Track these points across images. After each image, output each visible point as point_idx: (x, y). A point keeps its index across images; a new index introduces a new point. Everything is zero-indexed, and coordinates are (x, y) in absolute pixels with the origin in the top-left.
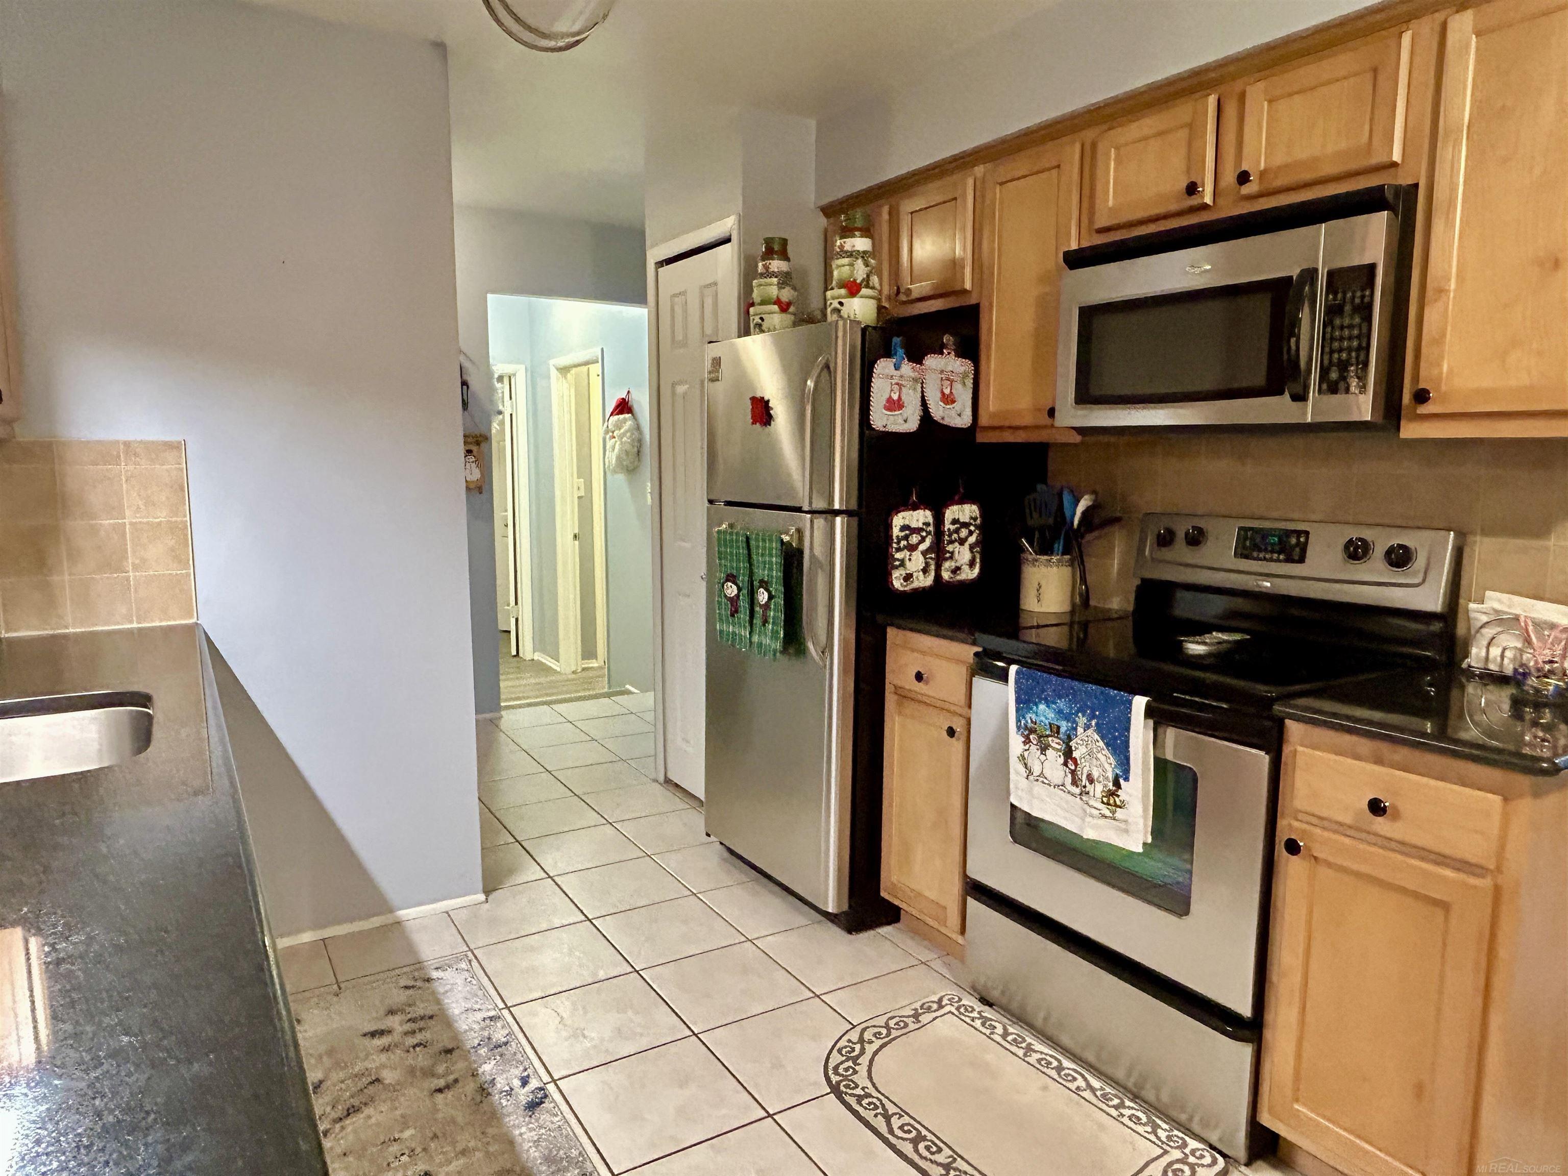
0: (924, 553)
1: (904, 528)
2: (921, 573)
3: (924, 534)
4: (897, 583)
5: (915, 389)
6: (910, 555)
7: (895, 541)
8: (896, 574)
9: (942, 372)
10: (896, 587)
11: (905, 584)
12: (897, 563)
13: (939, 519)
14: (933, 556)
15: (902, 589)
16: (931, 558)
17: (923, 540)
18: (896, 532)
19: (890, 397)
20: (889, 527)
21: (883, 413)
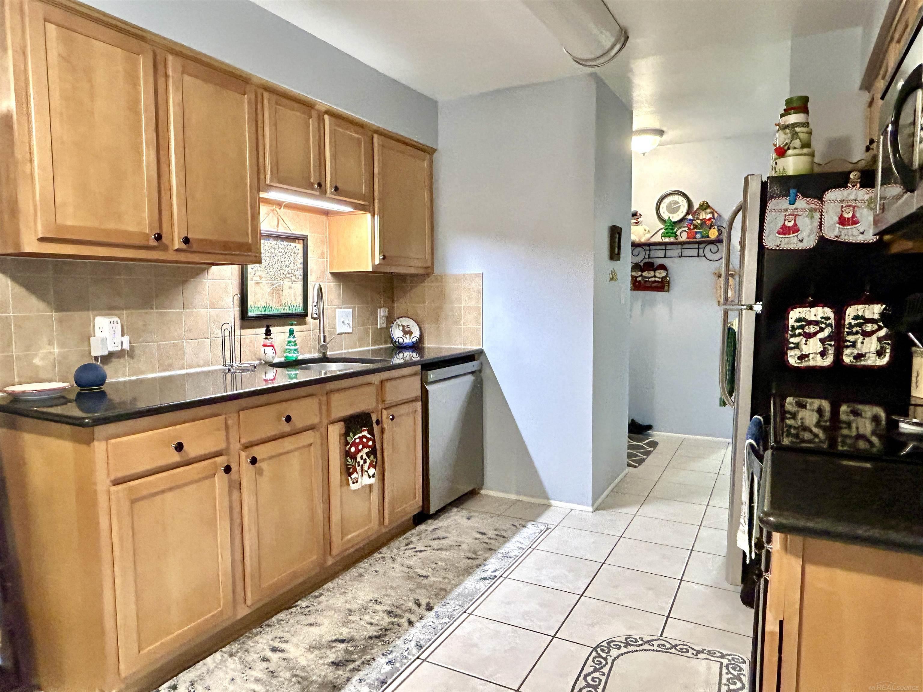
0: (822, 341)
1: (798, 320)
2: (819, 355)
3: (823, 326)
4: (792, 359)
5: (812, 217)
6: (806, 341)
7: (790, 329)
8: (791, 353)
9: (842, 201)
10: (791, 363)
11: (799, 361)
12: (792, 345)
13: (840, 315)
14: (833, 343)
15: (796, 365)
16: (830, 345)
17: (822, 330)
18: (791, 322)
19: (784, 225)
20: (786, 318)
21: (776, 236)
